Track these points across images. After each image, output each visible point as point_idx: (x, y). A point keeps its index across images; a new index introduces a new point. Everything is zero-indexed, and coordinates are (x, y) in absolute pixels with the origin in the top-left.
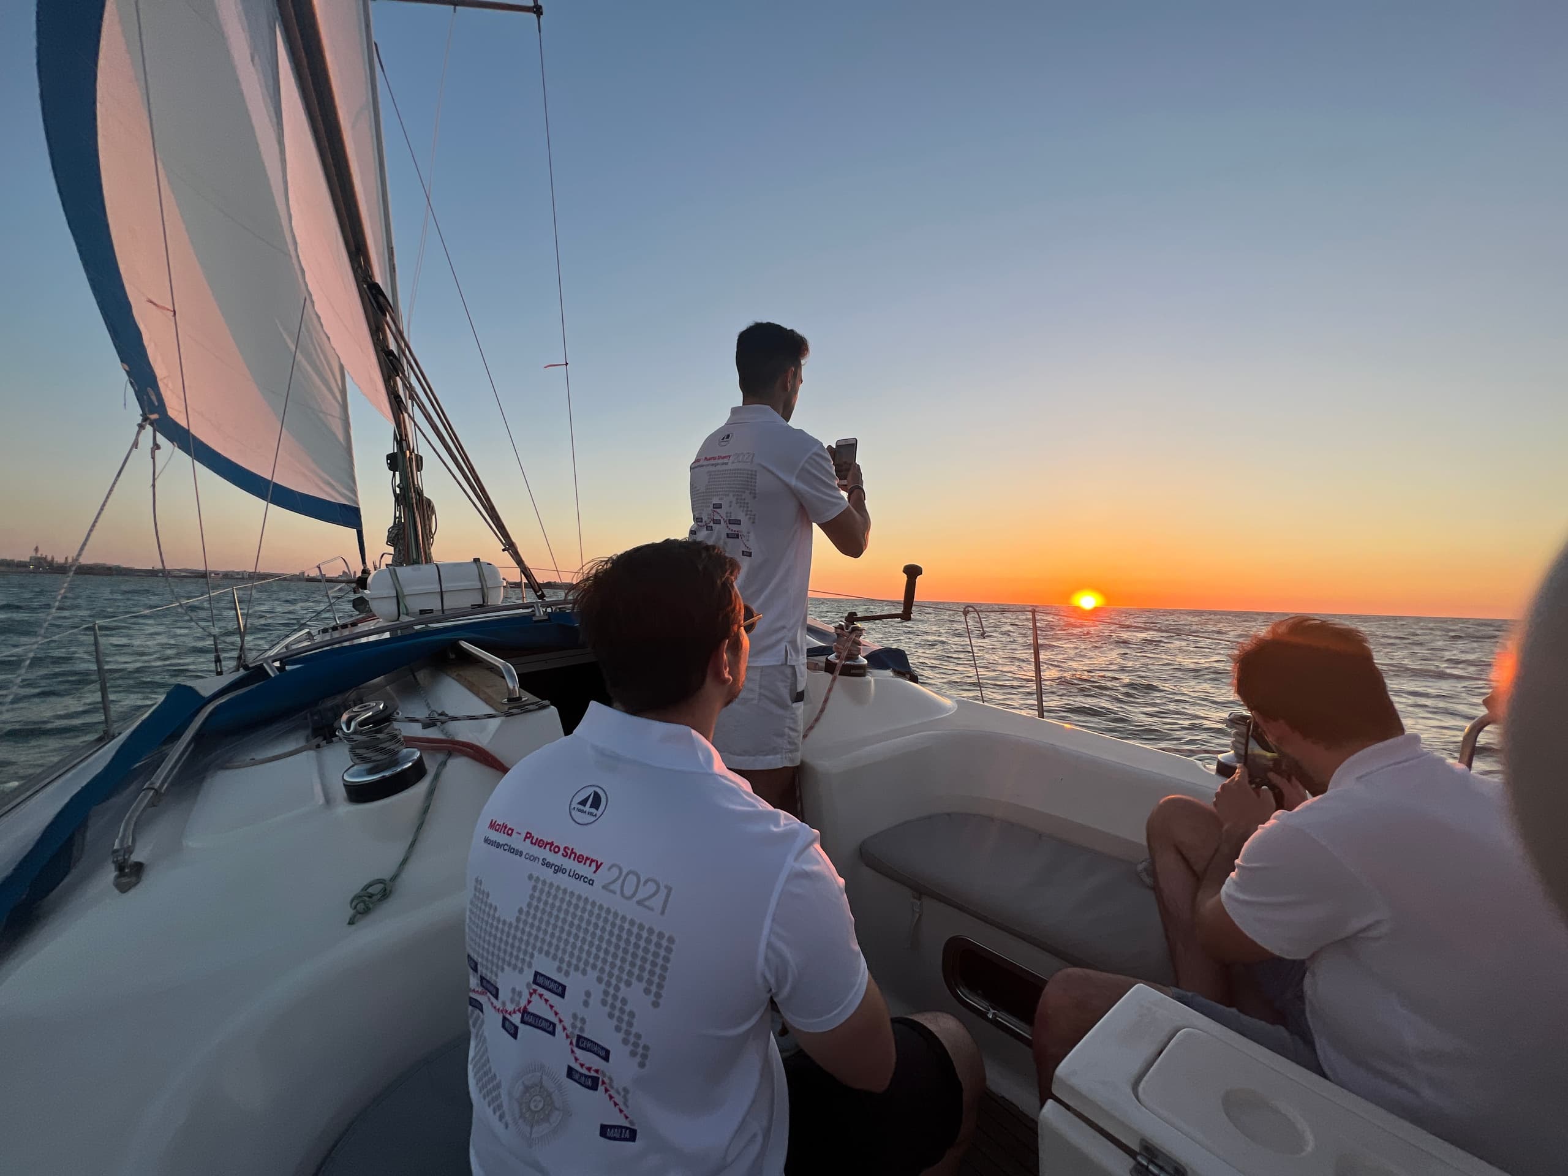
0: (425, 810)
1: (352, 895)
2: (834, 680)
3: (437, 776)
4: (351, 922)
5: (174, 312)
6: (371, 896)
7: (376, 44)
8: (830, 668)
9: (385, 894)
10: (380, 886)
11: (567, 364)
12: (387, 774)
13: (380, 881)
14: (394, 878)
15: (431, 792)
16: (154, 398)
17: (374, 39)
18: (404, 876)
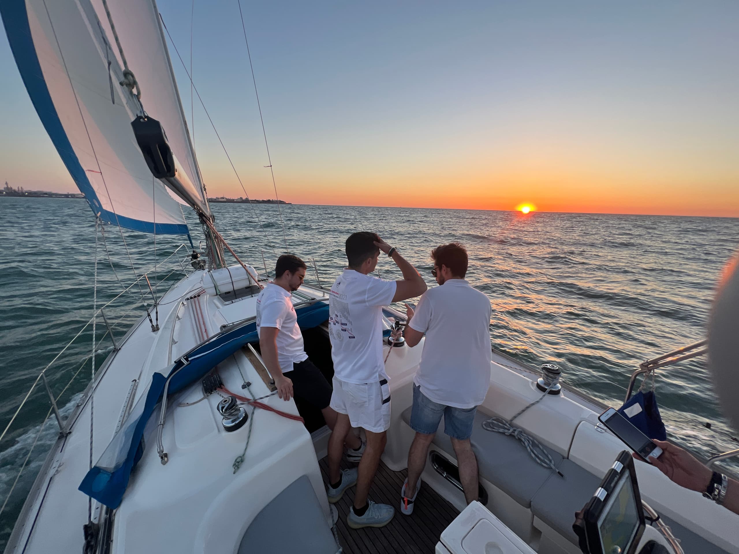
0: (250, 431)
1: (232, 465)
2: (391, 348)
3: (252, 419)
4: (234, 473)
5: (101, 173)
6: (238, 462)
7: (160, 14)
8: (389, 343)
9: (242, 461)
10: (240, 459)
11: (271, 166)
12: (237, 422)
13: (240, 457)
14: (244, 455)
15: (251, 425)
16: (97, 204)
17: (159, 11)
18: (247, 453)
